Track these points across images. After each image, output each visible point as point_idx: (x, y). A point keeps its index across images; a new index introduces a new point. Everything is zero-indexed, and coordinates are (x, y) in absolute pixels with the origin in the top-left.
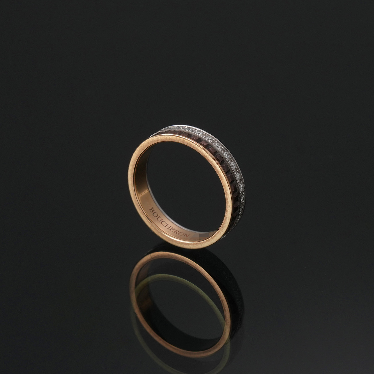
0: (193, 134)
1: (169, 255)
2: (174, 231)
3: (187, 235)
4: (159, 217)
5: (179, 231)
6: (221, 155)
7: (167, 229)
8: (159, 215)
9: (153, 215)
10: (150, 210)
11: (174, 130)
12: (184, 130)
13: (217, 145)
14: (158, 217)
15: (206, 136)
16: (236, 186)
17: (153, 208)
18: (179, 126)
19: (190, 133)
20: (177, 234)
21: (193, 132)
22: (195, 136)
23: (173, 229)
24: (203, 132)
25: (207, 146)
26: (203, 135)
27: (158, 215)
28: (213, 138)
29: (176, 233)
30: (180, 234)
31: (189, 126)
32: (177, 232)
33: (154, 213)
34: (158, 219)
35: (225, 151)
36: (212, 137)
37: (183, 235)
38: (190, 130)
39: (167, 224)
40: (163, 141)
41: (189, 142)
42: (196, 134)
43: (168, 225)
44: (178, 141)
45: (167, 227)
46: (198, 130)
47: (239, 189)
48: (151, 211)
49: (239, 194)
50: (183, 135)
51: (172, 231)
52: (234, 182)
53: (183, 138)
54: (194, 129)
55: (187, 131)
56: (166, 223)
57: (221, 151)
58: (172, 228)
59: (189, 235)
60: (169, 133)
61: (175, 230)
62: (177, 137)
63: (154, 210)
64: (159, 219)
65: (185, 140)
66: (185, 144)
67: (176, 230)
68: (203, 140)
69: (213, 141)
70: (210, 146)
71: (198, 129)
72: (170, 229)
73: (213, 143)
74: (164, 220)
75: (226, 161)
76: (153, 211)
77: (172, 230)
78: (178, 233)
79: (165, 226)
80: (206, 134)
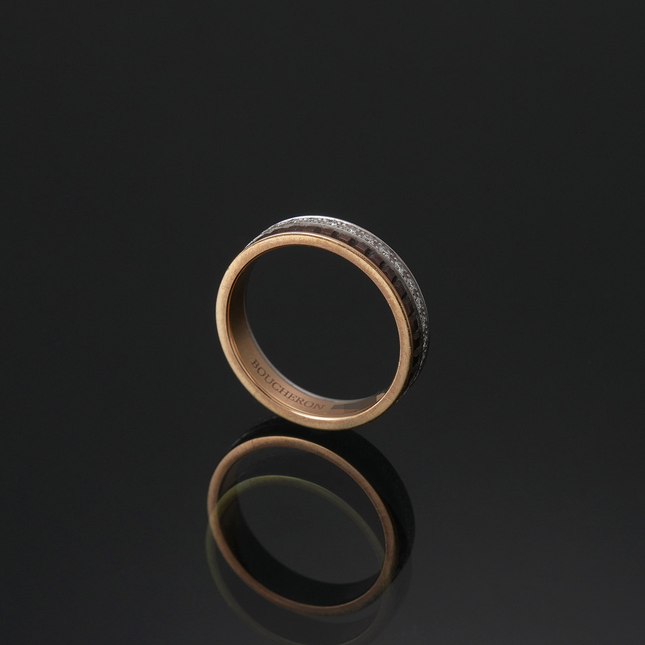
0: (340, 232)
1: (286, 441)
2: (295, 400)
3: (319, 407)
4: (268, 376)
5: (303, 400)
6: (391, 266)
7: (284, 396)
8: (267, 373)
9: (258, 372)
10: (253, 364)
11: (303, 224)
12: (322, 224)
13: (382, 249)
14: (266, 375)
15: (362, 234)
16: (416, 319)
17: (256, 361)
18: (311, 218)
19: (335, 230)
20: (303, 406)
21: (338, 227)
22: (343, 235)
23: (293, 396)
24: (356, 229)
25: (367, 252)
26: (358, 233)
27: (265, 372)
28: (374, 237)
29: (301, 403)
30: (306, 404)
31: (328, 218)
32: (300, 401)
33: (259, 369)
34: (267, 379)
35: (395, 260)
36: (372, 236)
37: (313, 407)
38: (333, 224)
39: (281, 389)
40: (287, 244)
41: (336, 245)
42: (346, 231)
43: (283, 389)
44: (315, 245)
45: (282, 392)
46: (347, 225)
47: (421, 326)
48: (255, 365)
49: (421, 333)
50: (324, 234)
51: (293, 400)
52: (414, 314)
53: (325, 239)
54: (339, 223)
55: (327, 226)
56: (280, 386)
57: (390, 260)
58: (291, 394)
59: (323, 406)
60: (297, 230)
61: (297, 398)
62: (314, 238)
63: (259, 364)
64: (269, 380)
65: (330, 243)
66: (328, 248)
67: (299, 398)
68: (358, 242)
69: (375, 242)
70: (372, 253)
71: (346, 222)
72: (288, 395)
73: (375, 246)
74: (276, 381)
75: (400, 278)
76: (257, 366)
77: (291, 398)
78: (303, 403)
79: (279, 390)
80: (361, 231)
